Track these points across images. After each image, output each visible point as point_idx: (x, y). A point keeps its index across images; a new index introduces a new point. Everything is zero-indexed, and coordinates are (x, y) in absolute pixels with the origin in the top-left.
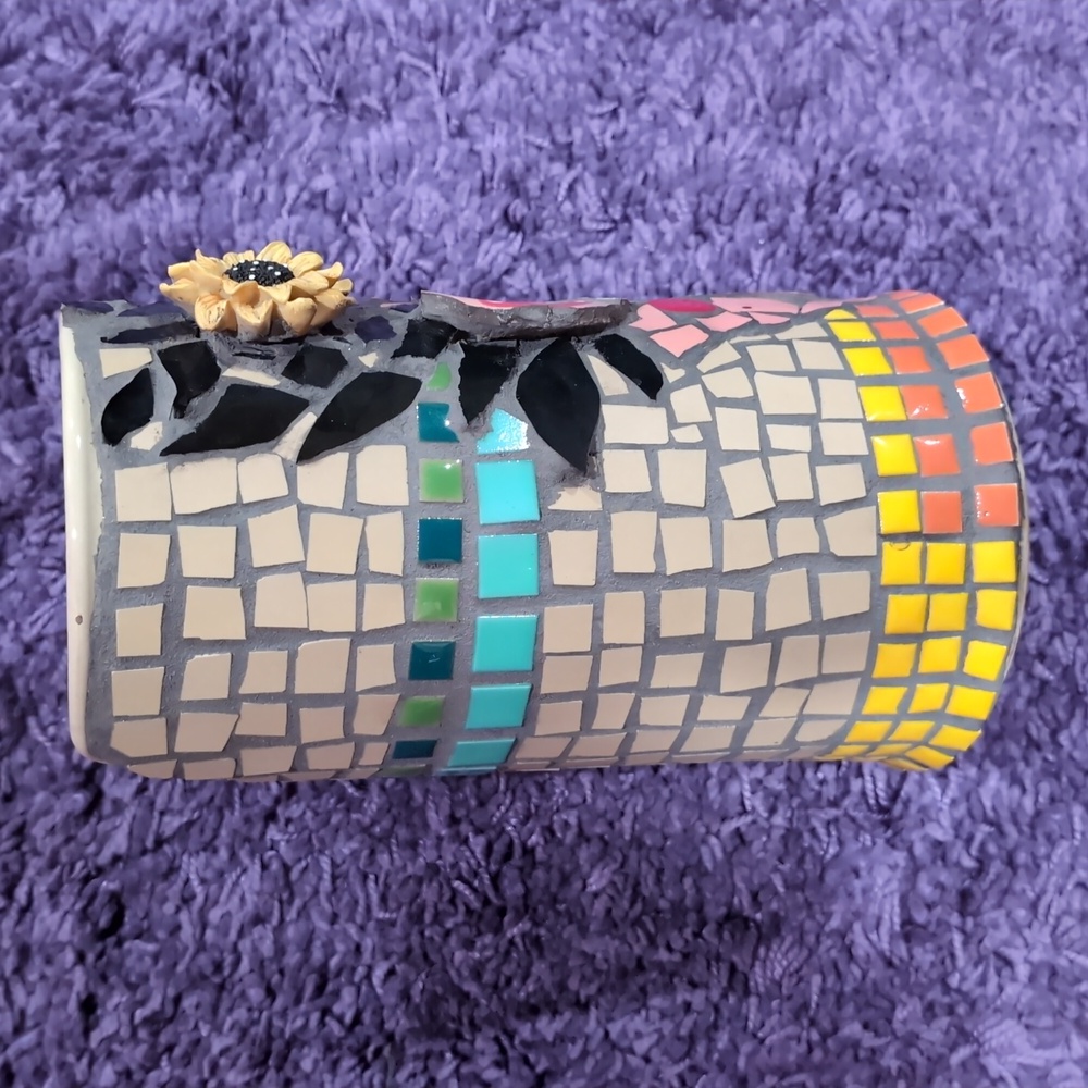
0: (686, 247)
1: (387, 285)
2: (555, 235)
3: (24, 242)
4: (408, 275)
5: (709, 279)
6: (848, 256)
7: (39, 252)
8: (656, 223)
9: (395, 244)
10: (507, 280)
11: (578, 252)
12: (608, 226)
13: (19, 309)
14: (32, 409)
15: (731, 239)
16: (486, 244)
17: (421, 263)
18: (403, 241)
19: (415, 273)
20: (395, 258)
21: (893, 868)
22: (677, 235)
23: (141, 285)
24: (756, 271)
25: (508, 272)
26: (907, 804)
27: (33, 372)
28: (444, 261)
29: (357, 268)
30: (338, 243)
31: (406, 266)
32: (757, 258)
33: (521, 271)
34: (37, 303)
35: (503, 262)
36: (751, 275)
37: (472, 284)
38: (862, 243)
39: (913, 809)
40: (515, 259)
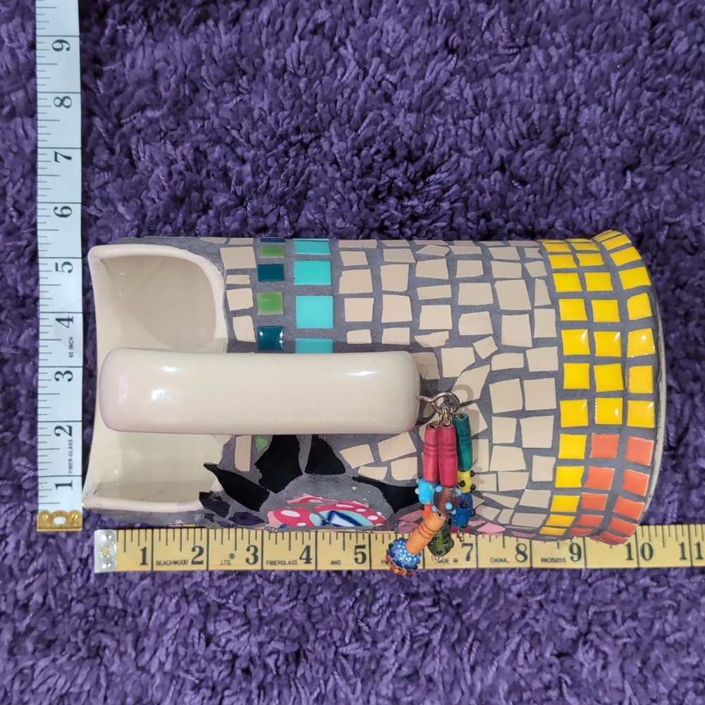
0: (566, 67)
1: (365, 92)
2: (479, 58)
3: (123, 56)
4: (379, 84)
5: (581, 90)
6: (675, 78)
7: (133, 65)
8: (547, 48)
9: (371, 63)
10: (446, 90)
11: (494, 70)
12: (515, 51)
13: (122, 107)
14: (135, 178)
15: (597, 63)
16: (432, 63)
17: (388, 76)
18: (376, 61)
19: (384, 83)
20: (371, 72)
21: (676, 484)
22: (560, 57)
23: (202, 90)
24: (613, 85)
25: (447, 84)
26: (687, 445)
27: (134, 152)
28: (404, 75)
29: (345, 78)
30: (333, 60)
31: (378, 78)
32: (614, 79)
33: (455, 82)
34: (133, 103)
35: (443, 76)
36: (609, 89)
37: (423, 94)
38: (685, 69)
39: (691, 450)
40: (452, 74)
